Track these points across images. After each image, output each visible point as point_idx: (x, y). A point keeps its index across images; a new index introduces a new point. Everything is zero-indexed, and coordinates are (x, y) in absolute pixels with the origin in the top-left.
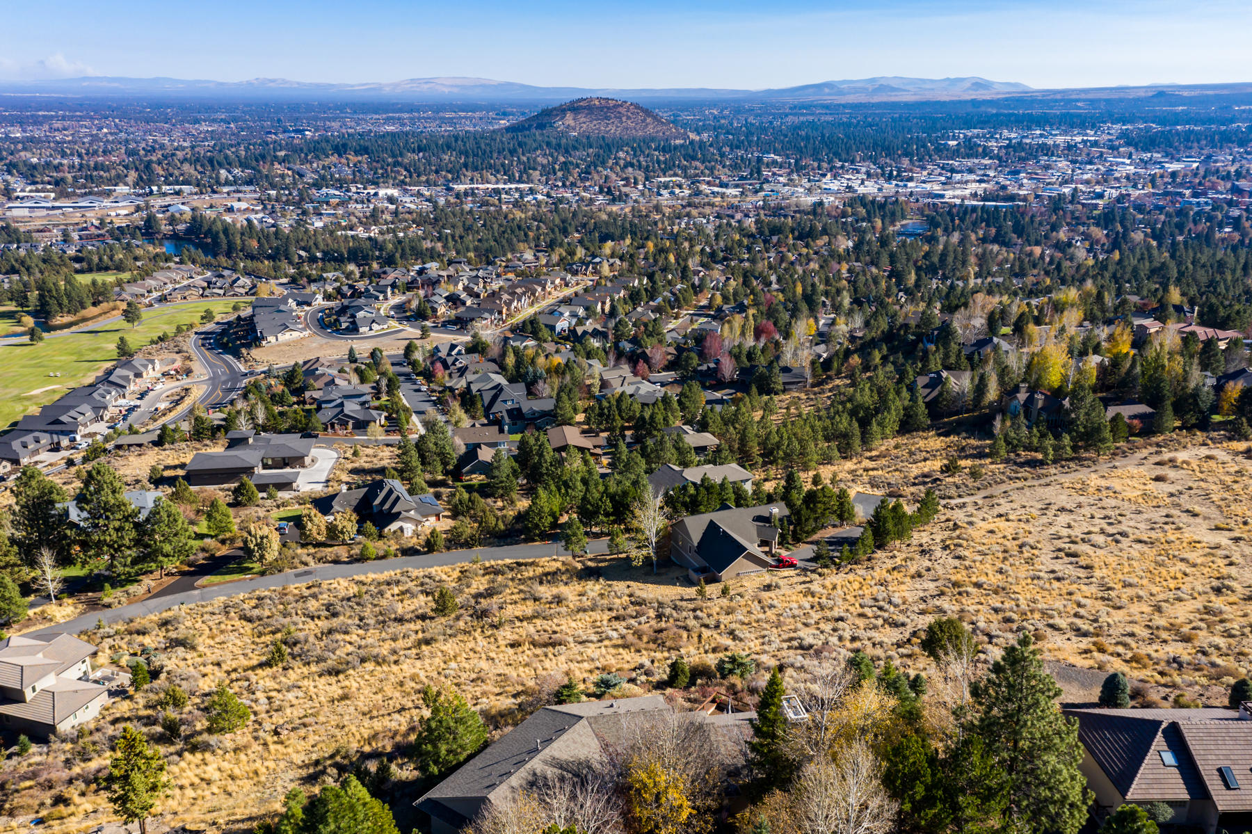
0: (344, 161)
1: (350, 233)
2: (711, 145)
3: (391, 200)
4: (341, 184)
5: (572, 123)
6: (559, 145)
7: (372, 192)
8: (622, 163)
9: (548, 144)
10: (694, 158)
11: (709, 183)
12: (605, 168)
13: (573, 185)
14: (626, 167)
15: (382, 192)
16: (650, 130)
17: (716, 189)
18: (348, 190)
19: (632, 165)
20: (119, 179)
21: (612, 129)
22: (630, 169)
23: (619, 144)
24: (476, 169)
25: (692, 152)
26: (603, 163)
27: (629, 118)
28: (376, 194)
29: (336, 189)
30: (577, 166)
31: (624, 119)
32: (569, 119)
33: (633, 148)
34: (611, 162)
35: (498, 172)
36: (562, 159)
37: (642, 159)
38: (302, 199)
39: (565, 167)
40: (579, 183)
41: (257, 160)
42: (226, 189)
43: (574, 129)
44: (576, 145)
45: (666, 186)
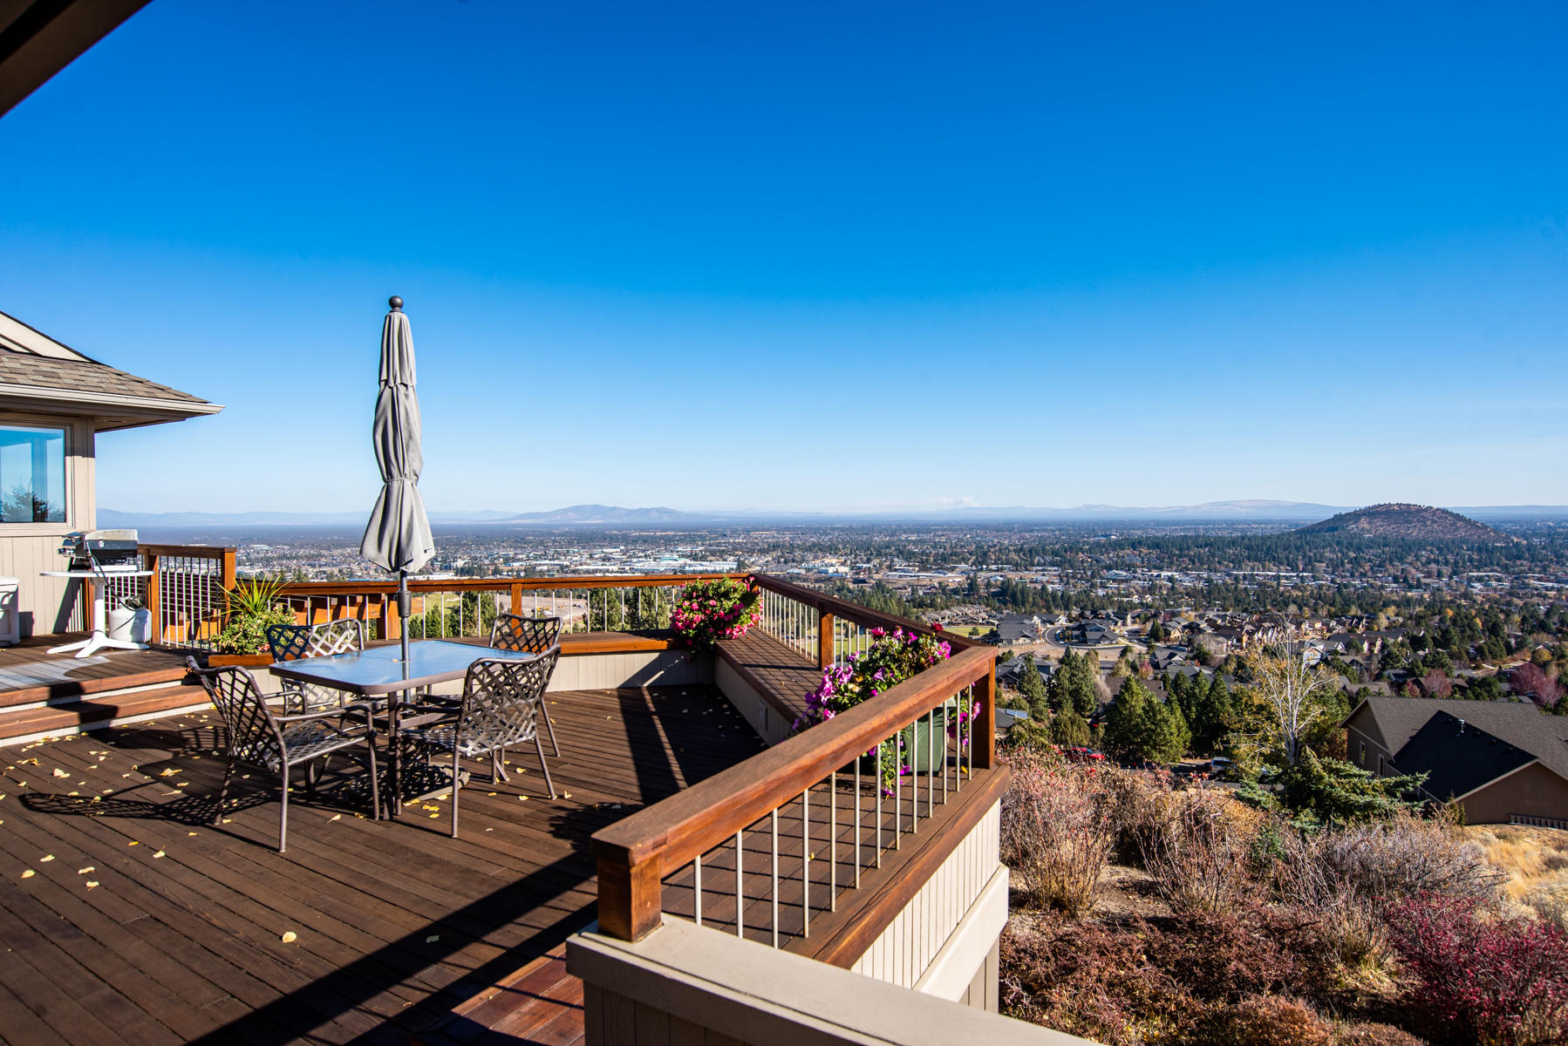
0: (1136, 552)
1: (1125, 599)
2: (1544, 548)
3: (1170, 579)
4: (1129, 567)
5: (1366, 526)
6: (1351, 544)
7: (1155, 574)
8: (1424, 559)
9: (1338, 543)
10: (1519, 557)
11: (1539, 579)
12: (1403, 563)
13: (1363, 575)
14: (1429, 562)
15: (1164, 574)
16: (1462, 533)
17: (1550, 584)
18: (1135, 572)
19: (1437, 562)
20: (965, 560)
21: (1415, 532)
22: (1433, 566)
23: (1420, 545)
24: (1257, 559)
25: (1515, 554)
26: (1401, 560)
27: (1434, 522)
28: (1159, 576)
29: (1126, 571)
30: (1370, 560)
31: (1429, 523)
32: (1364, 523)
33: (1439, 548)
34: (1410, 559)
35: (1281, 563)
36: (1352, 555)
37: (1449, 557)
38: (1093, 576)
39: (1356, 562)
40: (1369, 574)
41: (1066, 551)
42: (1035, 568)
43: (1369, 531)
44: (1372, 544)
45: (1479, 579)
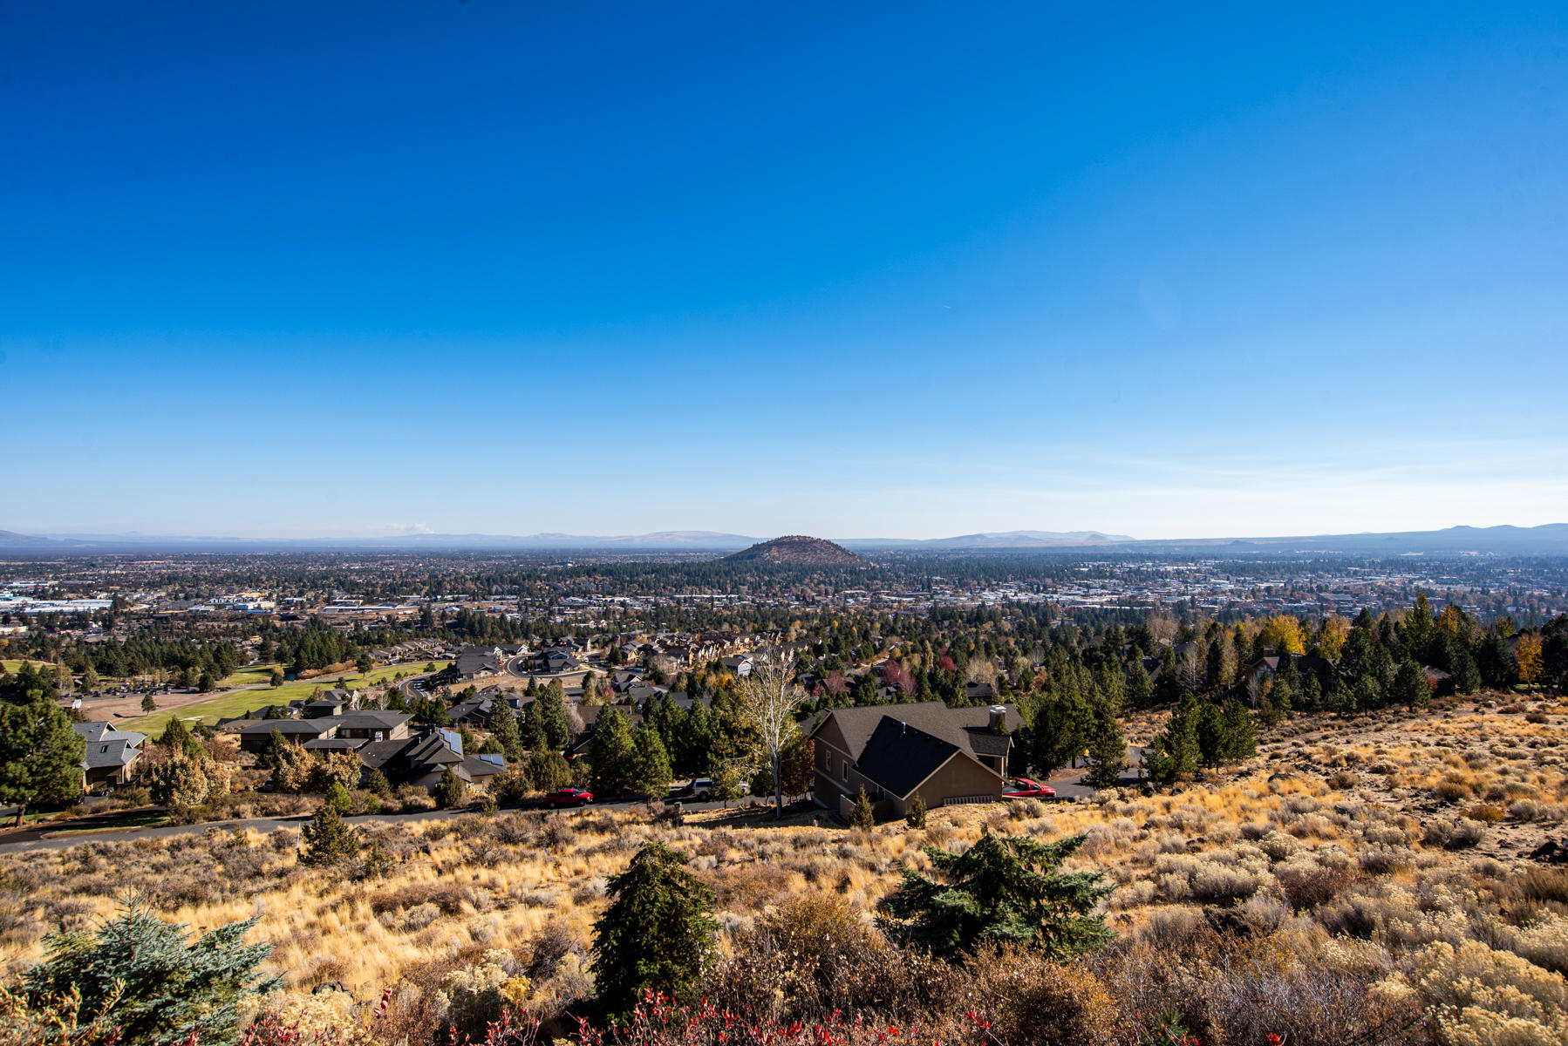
0: (591, 579)
1: (582, 625)
2: (889, 571)
3: (623, 604)
4: (585, 593)
5: (776, 554)
6: (765, 569)
7: (609, 599)
8: (816, 581)
9: (756, 569)
10: (875, 578)
11: (888, 594)
12: (802, 584)
13: (775, 595)
14: (819, 584)
15: (616, 599)
16: (840, 560)
17: (893, 598)
18: (590, 598)
19: (824, 583)
20: (415, 590)
21: (809, 559)
22: (822, 586)
23: (813, 569)
24: (695, 584)
25: (873, 575)
26: (801, 582)
27: (822, 551)
28: (612, 601)
29: (583, 598)
30: (779, 583)
31: (818, 551)
32: (774, 552)
33: (825, 572)
34: (807, 581)
35: (714, 587)
36: (767, 578)
37: (832, 579)
38: (551, 604)
39: (769, 584)
40: (779, 594)
41: (524, 579)
42: (493, 597)
43: (778, 559)
44: (780, 569)
45: (852, 596)
